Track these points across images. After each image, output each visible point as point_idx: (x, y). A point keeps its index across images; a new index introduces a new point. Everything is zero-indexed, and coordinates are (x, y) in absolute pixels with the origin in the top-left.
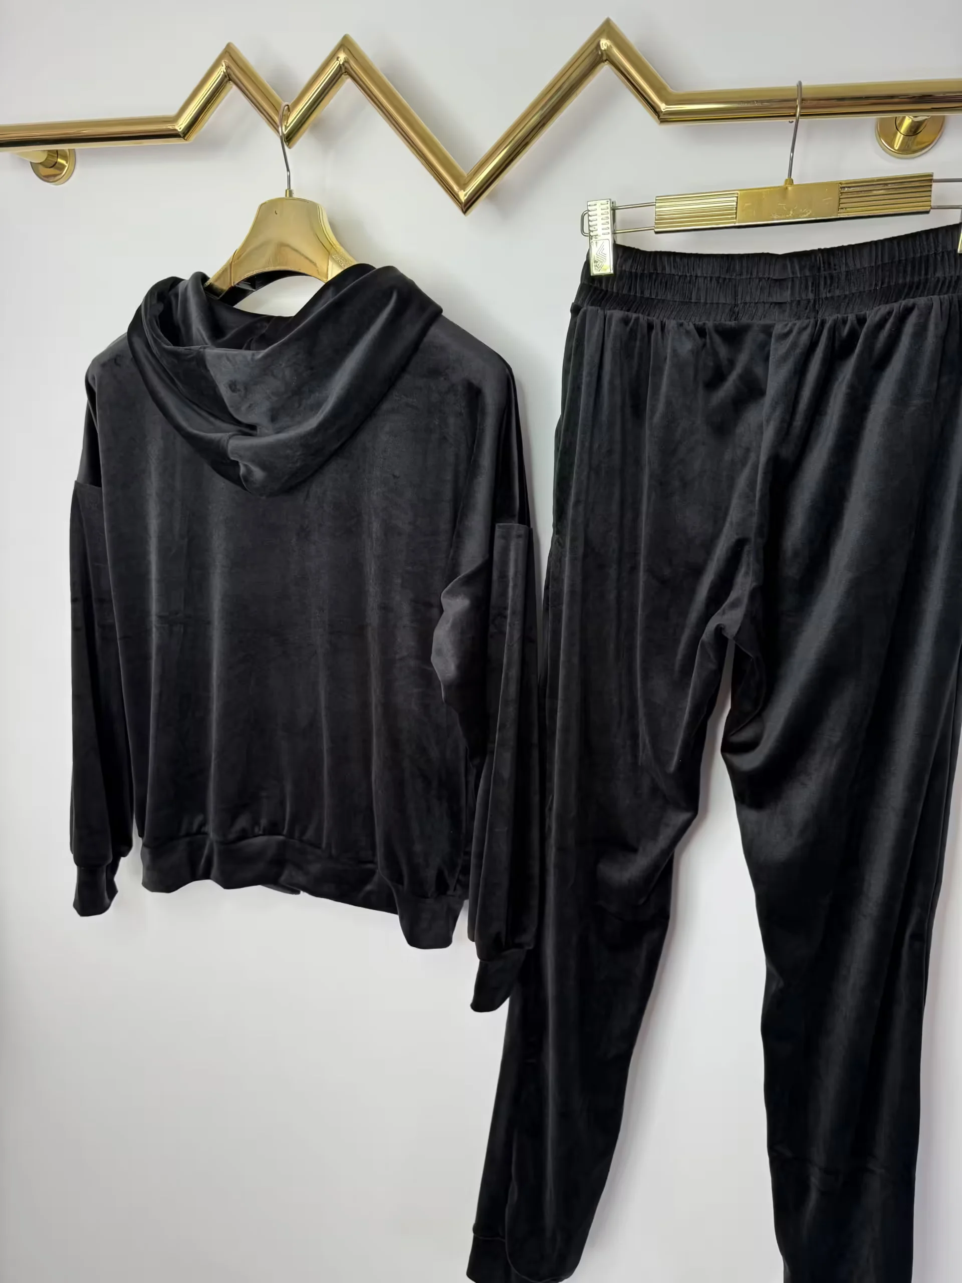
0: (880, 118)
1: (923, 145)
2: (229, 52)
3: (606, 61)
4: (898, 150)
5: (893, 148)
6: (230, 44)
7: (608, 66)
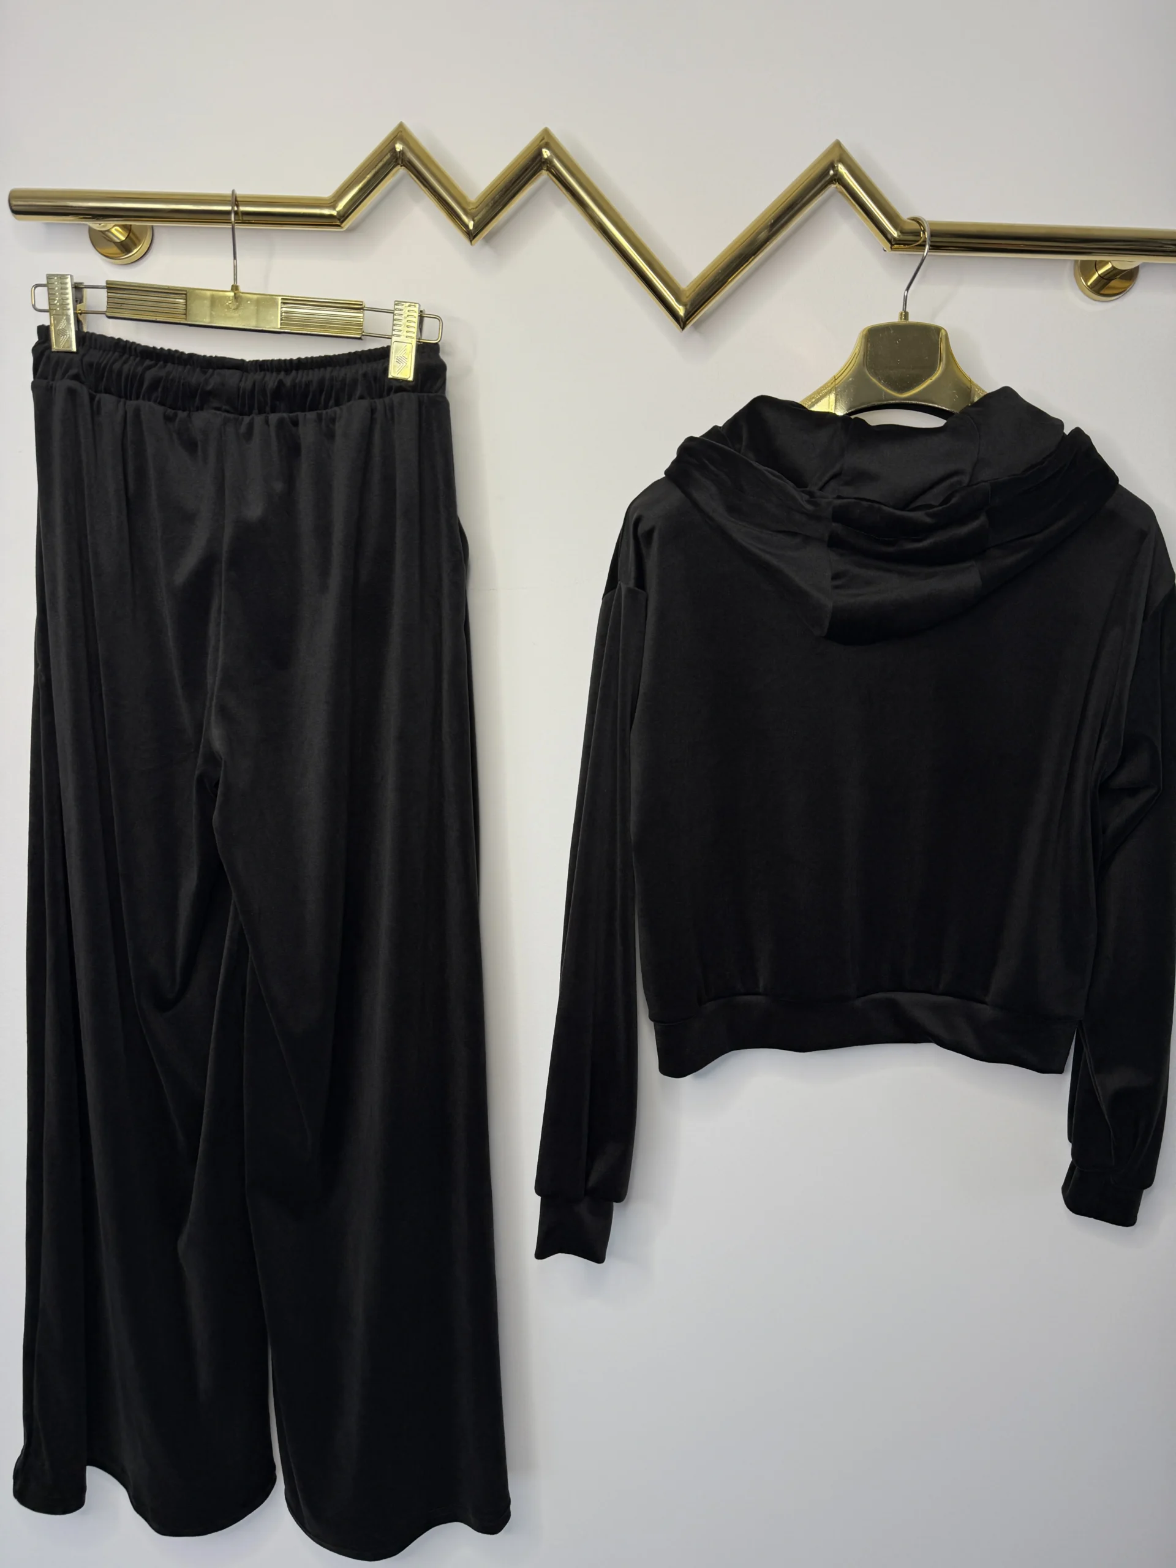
0: (1083, 262)
1: (1121, 290)
2: (400, 134)
3: (835, 184)
6: (401, 125)
7: (836, 188)
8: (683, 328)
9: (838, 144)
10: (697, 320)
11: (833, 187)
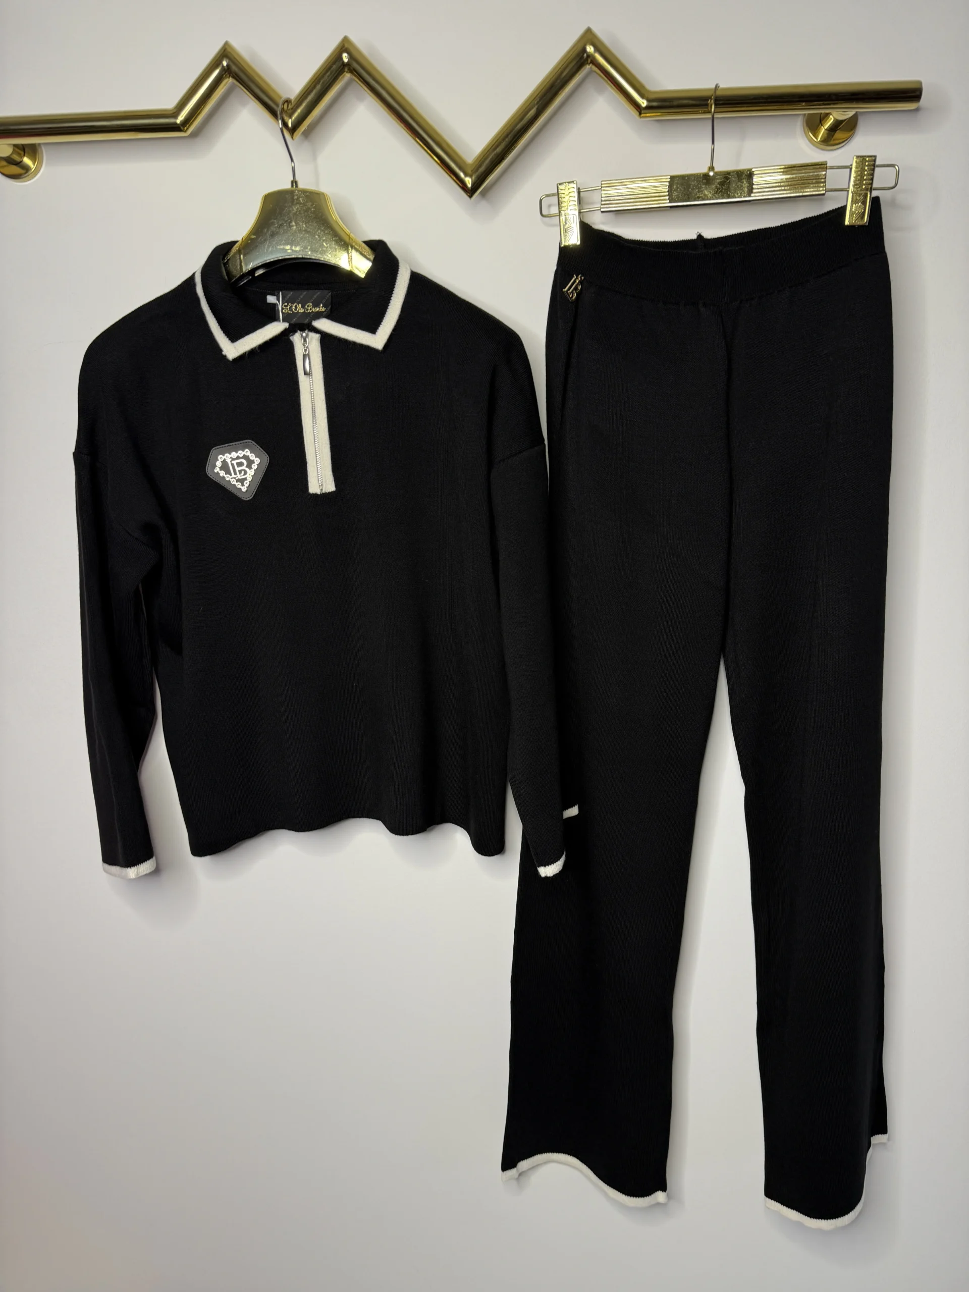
0: (809, 114)
1: (845, 139)
2: (227, 50)
3: (589, 65)
4: (820, 141)
5: (817, 139)
6: (226, 44)
7: (591, 67)
8: (471, 197)
9: (589, 31)
10: (484, 189)
11: (588, 67)
